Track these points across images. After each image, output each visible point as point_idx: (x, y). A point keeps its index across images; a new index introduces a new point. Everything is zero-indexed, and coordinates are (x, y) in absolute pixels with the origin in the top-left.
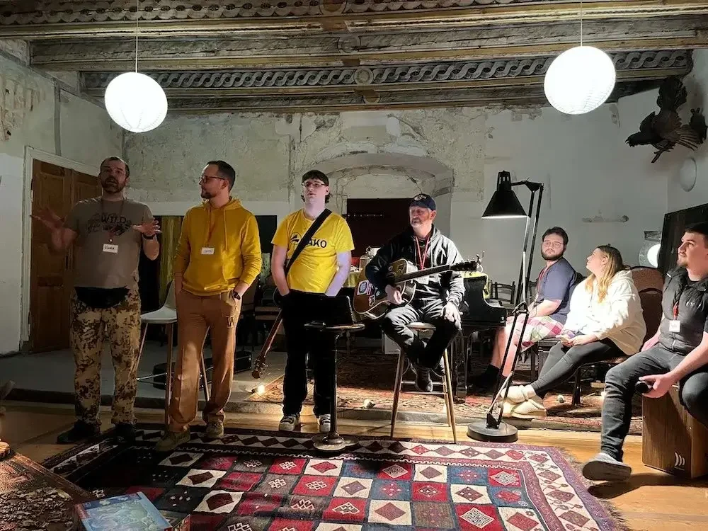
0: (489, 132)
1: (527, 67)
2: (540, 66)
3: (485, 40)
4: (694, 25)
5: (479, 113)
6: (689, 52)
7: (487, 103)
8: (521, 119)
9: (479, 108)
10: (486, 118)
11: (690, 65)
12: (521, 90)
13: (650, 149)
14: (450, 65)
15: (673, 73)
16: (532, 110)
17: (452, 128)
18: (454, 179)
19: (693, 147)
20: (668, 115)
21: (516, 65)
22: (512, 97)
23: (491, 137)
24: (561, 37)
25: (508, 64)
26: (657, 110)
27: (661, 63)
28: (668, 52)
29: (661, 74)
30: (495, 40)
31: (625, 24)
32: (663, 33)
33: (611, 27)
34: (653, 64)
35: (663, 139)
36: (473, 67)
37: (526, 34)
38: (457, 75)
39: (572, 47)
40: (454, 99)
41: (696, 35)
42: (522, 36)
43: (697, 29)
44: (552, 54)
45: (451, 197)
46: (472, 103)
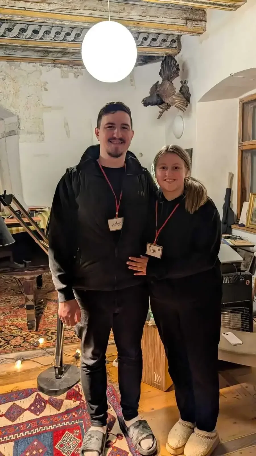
0: (44, 85)
1: (68, 34)
2: (78, 35)
3: (30, 3)
4: (185, 16)
5: (35, 69)
6: (179, 36)
7: (40, 61)
8: (67, 77)
9: (34, 64)
10: (41, 74)
11: (179, 47)
12: (65, 53)
13: (156, 109)
14: (3, 23)
15: (170, 52)
16: (76, 70)
17: (13, 80)
18: (19, 124)
19: (183, 110)
20: (167, 84)
21: (60, 31)
22: (59, 57)
23: (46, 90)
24: (92, 12)
25: (53, 28)
26: (160, 80)
27: (161, 43)
28: (165, 35)
29: (162, 52)
30: (38, 4)
31: (139, 7)
32: (166, 19)
33: (129, 8)
34: (156, 44)
35: (164, 102)
36: (24, 28)
37: (65, 3)
38: (11, 33)
39: (101, 21)
40: (12, 53)
41: (187, 23)
42: (61, 4)
43: (187, 19)
44: (86, 25)
45: (19, 138)
46: (27, 60)
